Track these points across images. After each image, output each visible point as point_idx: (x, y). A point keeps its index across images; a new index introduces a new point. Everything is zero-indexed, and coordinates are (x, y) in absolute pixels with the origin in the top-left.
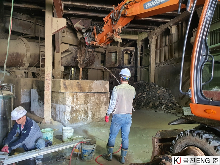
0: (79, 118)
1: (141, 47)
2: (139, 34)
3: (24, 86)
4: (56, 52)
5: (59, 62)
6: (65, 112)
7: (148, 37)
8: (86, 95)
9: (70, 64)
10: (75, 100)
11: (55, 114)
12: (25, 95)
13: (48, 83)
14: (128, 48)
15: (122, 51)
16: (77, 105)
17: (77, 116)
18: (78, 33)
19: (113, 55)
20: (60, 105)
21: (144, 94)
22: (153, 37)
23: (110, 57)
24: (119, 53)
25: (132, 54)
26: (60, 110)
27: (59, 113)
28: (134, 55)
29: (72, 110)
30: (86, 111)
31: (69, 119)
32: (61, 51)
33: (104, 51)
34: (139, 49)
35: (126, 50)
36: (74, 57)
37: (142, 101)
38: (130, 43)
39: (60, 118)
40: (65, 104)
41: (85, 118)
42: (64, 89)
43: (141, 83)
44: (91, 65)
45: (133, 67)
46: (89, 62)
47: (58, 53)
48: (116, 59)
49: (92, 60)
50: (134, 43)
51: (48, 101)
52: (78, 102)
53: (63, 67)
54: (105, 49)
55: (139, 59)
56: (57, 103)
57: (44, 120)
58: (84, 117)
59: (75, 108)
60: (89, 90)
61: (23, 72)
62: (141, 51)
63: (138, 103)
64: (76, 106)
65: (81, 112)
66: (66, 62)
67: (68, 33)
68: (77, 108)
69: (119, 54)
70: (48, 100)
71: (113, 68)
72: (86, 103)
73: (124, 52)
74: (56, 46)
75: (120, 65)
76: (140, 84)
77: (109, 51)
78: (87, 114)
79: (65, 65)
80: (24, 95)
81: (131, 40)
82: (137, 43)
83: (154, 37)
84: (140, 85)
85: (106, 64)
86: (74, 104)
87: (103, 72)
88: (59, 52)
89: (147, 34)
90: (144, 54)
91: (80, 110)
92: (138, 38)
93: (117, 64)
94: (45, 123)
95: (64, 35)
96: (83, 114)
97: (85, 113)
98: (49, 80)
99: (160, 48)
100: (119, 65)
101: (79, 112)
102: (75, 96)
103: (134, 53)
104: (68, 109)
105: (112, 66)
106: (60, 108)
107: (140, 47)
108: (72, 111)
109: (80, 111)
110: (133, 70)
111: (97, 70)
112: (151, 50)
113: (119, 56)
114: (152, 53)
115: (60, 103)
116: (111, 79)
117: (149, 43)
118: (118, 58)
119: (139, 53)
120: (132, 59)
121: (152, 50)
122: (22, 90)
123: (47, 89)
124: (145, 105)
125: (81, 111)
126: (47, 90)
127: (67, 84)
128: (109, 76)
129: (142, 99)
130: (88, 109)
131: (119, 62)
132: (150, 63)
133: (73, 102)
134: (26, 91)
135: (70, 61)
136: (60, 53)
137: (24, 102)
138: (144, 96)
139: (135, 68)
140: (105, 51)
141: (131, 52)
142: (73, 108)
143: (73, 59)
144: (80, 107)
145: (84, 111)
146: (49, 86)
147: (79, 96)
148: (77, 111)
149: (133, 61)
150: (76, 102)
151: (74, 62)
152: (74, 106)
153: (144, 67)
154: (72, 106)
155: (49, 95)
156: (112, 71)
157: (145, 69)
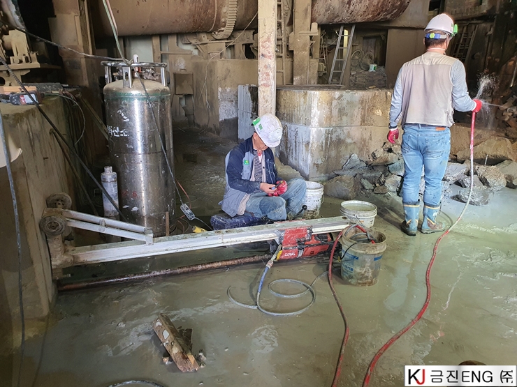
3: (225, 79)
5: (307, 10)
6: (308, 143)
9: (338, 16)
10: (335, 112)
11: (286, 148)
12: (227, 102)
13: (266, 67)
16: (340, 127)
20: (297, 126)
26: (298, 140)
29: (327, 139)
30: (364, 145)
31: (319, 162)
39: (296, 159)
40: (307, 123)
44: (398, 15)
46: (393, 5)
49: (401, 0)
52: (344, 118)
53: (315, 26)
56: (291, 121)
59: (335, 135)
61: (223, 44)
64: (338, 130)
65: (352, 146)
66: (326, 11)
68: (342, 137)
71: (468, 20)
72: (365, 123)
79: (323, 21)
80: (224, 100)
85: (447, 9)
86: (334, 124)
91: (348, 141)
93: (485, 8)
98: (270, 57)
100: (489, 8)
102: (335, 103)
105: (463, 15)
106: (296, 134)
108: (326, 144)
109: (347, 145)
111: (414, 32)
115: (298, 121)
122: (220, 89)
123: (265, 82)
125: (351, 144)
126: (264, 85)
130: (371, 139)
133: (330, 117)
134: (230, 91)
137: (226, 118)
142: (328, 133)
144: (349, 132)
145: (359, 144)
146: (268, 75)
147: (348, 103)
148: (340, 142)
150: (339, 119)
151: (347, 11)
152: (331, 128)
154: (328, 128)
155: (268, 98)
156: (464, 31)
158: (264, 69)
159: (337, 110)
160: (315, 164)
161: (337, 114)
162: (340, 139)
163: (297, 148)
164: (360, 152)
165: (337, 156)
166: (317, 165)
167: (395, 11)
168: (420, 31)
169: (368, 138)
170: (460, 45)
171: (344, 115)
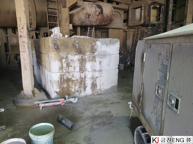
0: (73, 90)
5: (67, 18)
6: (51, 81)
8: (81, 59)
10: (65, 65)
14: (156, 1)
15: (149, 5)
16: (68, 72)
17: (68, 87)
19: (138, 11)
23: (134, 14)
24: (145, 7)
25: (162, 8)
26: (48, 78)
27: (48, 82)
28: (164, 9)
29: (61, 79)
30: (82, 80)
32: (68, 6)
33: (128, 8)
35: (154, 3)
36: (88, 14)
40: (50, 71)
41: (82, 89)
42: (55, 50)
45: (162, 24)
46: (107, 19)
48: (141, 15)
49: (110, 17)
51: (26, 67)
52: (70, 68)
53: (71, 25)
54: (129, 5)
55: (170, 13)
56: (46, 69)
57: (24, 92)
58: (80, 88)
59: (65, 76)
60: (90, 52)
62: (174, 3)
64: (67, 74)
65: (76, 81)
68: (70, 77)
69: (145, 9)
70: (25, 66)
71: (137, 26)
72: (82, 69)
73: (152, 7)
75: (145, 22)
77: (133, 7)
78: (85, 84)
85: (129, 22)
86: (64, 71)
87: (127, 32)
88: (65, 7)
93: (142, 22)
94: (25, 95)
96: (78, 84)
97: (81, 83)
102: (64, 60)
103: (165, 7)
105: (135, 24)
106: (47, 75)
108: (61, 81)
109: (73, 81)
110: (162, 28)
111: (118, 30)
113: (144, 11)
114: (189, 2)
116: (135, 40)
118: (143, 14)
119: (171, 5)
120: (161, 14)
123: (23, 50)
125: (75, 80)
127: (59, 43)
128: (133, 37)
130: (85, 77)
131: (145, 18)
132: (186, 16)
133: (62, 68)
135: (84, 18)
136: (67, 9)
139: (164, 25)
141: (161, 5)
142: (61, 77)
144: (73, 75)
145: (79, 80)
146: (24, 46)
147: (71, 60)
148: (68, 80)
149: (162, 17)
150: (67, 68)
151: (88, 20)
152: (63, 73)
153: (177, 22)
154: (61, 73)
155: (26, 58)
156: (137, 30)
157: (177, 25)
158: (22, 43)
159: (66, 64)
160: (55, 92)
161: (66, 66)
162: (69, 78)
164: (80, 84)
165: (67, 87)
166: (57, 92)
167: (108, 21)
168: (121, 30)
169: (84, 77)
170: (136, 35)
171: (69, 66)
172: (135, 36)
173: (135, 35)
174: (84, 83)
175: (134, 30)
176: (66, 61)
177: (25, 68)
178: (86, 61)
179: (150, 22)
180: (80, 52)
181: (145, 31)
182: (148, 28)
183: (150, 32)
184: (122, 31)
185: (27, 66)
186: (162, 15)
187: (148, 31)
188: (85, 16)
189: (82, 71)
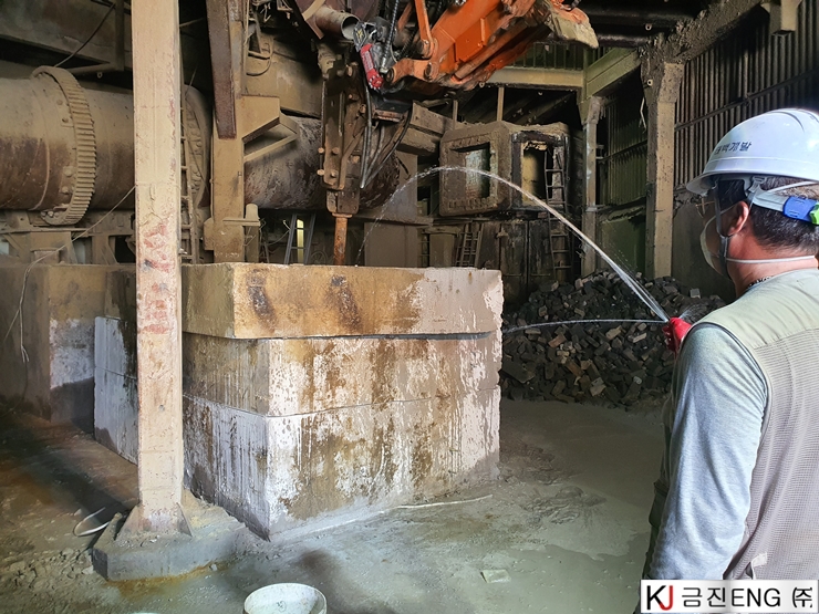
0: (347, 486)
1: (600, 121)
2: (590, 63)
3: (67, 302)
4: (220, 137)
5: (236, 181)
6: (264, 453)
7: (638, 70)
8: (380, 350)
9: (289, 197)
10: (320, 380)
11: (210, 459)
12: (70, 349)
13: (156, 288)
14: (537, 127)
15: (515, 142)
16: (332, 410)
17: (331, 474)
18: (320, 52)
19: (474, 158)
20: (234, 412)
21: (637, 330)
22: (668, 66)
24: (501, 148)
25: (555, 153)
26: (237, 442)
27: (233, 458)
28: (562, 159)
29: (305, 439)
30: (381, 441)
31: (290, 495)
32: (242, 131)
33: (434, 146)
34: (590, 129)
35: (530, 136)
36: (306, 165)
37: (633, 367)
38: (545, 109)
39: (235, 487)
40: (261, 407)
41: (380, 479)
42: (255, 318)
43: (611, 281)
44: (381, 202)
46: (374, 187)
47: (229, 141)
49: (384, 181)
50: (564, 106)
51: (163, 394)
52: (340, 391)
53: (253, 210)
54: (437, 138)
55: (590, 173)
56: (220, 399)
57: (140, 512)
58: (373, 474)
59: (322, 428)
60: (395, 323)
61: (66, 235)
62: (598, 141)
63: (616, 378)
64: (328, 417)
65: (358, 447)
66: (269, 187)
67: (274, 59)
68: (336, 430)
69: (500, 154)
70: (158, 391)
71: (473, 216)
72: (380, 397)
73: (523, 147)
74: (219, 103)
75: (506, 200)
76: (608, 284)
77: (457, 143)
78: (389, 457)
79: (267, 202)
80: (65, 345)
81: (551, 93)
82: (582, 102)
83: (672, 65)
84: (606, 291)
85: (443, 199)
86: (318, 406)
87: (428, 235)
88: (233, 136)
89: (633, 56)
90: (612, 152)
91: (349, 437)
92: (585, 81)
93: (494, 200)
94: (147, 526)
95: (258, 66)
96: (365, 458)
97: (375, 454)
98: (166, 268)
99: (698, 115)
100: (500, 201)
101: (347, 451)
102: (318, 360)
103: (565, 151)
104: (283, 435)
105: (468, 209)
106: (234, 429)
107: (596, 121)
108: (305, 449)
109: (348, 446)
111: (401, 228)
112: (655, 128)
113: (500, 162)
114: (659, 140)
115: (237, 401)
117: (643, 95)
118: (495, 172)
119: (590, 148)
120: (554, 176)
121: (659, 126)
122: (54, 323)
123: (154, 322)
124: (647, 383)
125: (354, 443)
126: (152, 328)
127: (271, 288)
128: (454, 255)
129: (629, 354)
130: (391, 428)
132: (652, 189)
133: (310, 392)
134: (79, 327)
135: (287, 182)
136: (238, 143)
137: (68, 380)
138: (635, 340)
140: (438, 143)
141: (551, 144)
142: (308, 427)
143: (301, 172)
144: (349, 420)
145: (371, 442)
146: (162, 306)
147: (346, 358)
148: (332, 443)
149: (559, 185)
150: (330, 393)
151: (304, 190)
152: (314, 415)
153: (615, 207)
154: (306, 416)
155: (164, 358)
156: (467, 231)
157: (618, 217)
158: (152, 294)
159: (325, 376)
160: (281, 499)
161: (323, 384)
162: (333, 436)
163: (238, 461)
164: (373, 456)
165: (328, 473)
166: (287, 502)
167: (377, 197)
168: (410, 228)
169: (386, 428)
170: (463, 250)
171: (337, 385)
172: (463, 254)
173: (460, 249)
174: (386, 451)
175: (457, 230)
176: (328, 362)
177: (156, 400)
178: (394, 359)
179: (521, 202)
180: (356, 322)
181: (499, 235)
182: (510, 225)
183: (518, 239)
184: (413, 231)
185: (170, 390)
186: (559, 178)
187: (511, 236)
188: (292, 172)
189: (382, 400)
